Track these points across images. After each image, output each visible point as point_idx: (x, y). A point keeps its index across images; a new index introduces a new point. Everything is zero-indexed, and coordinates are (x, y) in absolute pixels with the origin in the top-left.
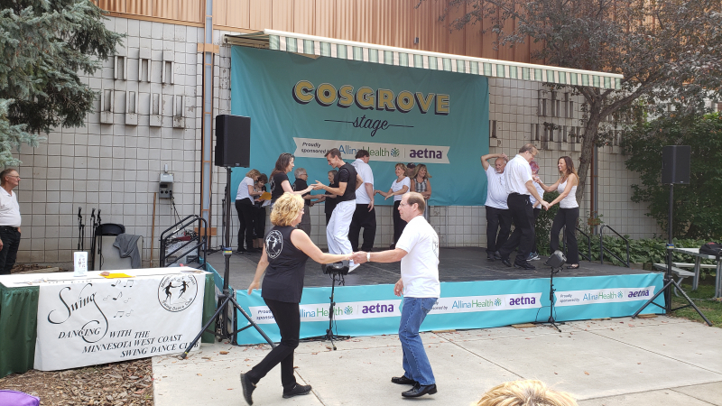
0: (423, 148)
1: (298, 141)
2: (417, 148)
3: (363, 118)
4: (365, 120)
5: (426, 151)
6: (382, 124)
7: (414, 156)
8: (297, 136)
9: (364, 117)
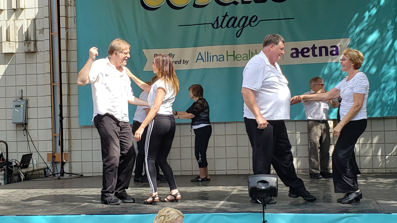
0: (309, 44)
1: (149, 53)
2: (300, 45)
3: (224, 17)
4: (227, 19)
5: (314, 48)
6: (251, 21)
7: (297, 56)
8: (147, 48)
9: (226, 15)
